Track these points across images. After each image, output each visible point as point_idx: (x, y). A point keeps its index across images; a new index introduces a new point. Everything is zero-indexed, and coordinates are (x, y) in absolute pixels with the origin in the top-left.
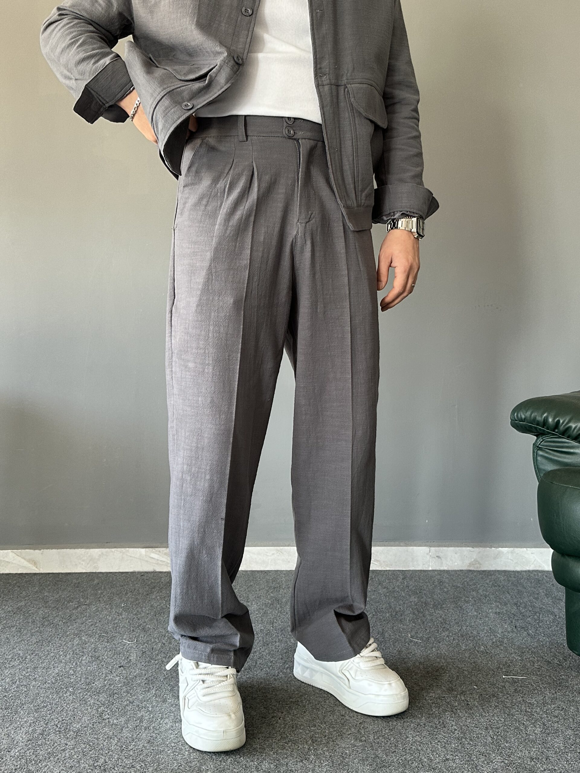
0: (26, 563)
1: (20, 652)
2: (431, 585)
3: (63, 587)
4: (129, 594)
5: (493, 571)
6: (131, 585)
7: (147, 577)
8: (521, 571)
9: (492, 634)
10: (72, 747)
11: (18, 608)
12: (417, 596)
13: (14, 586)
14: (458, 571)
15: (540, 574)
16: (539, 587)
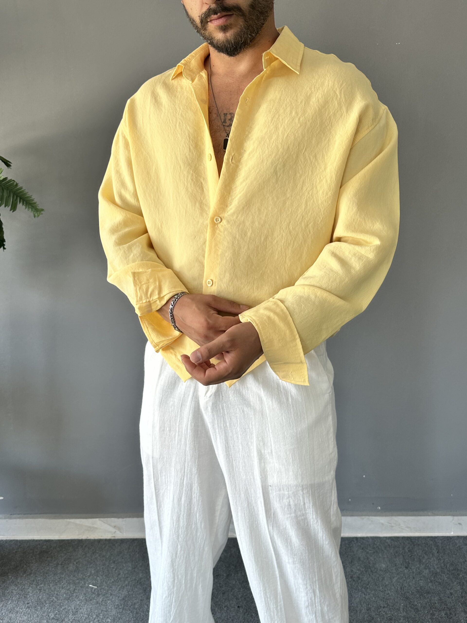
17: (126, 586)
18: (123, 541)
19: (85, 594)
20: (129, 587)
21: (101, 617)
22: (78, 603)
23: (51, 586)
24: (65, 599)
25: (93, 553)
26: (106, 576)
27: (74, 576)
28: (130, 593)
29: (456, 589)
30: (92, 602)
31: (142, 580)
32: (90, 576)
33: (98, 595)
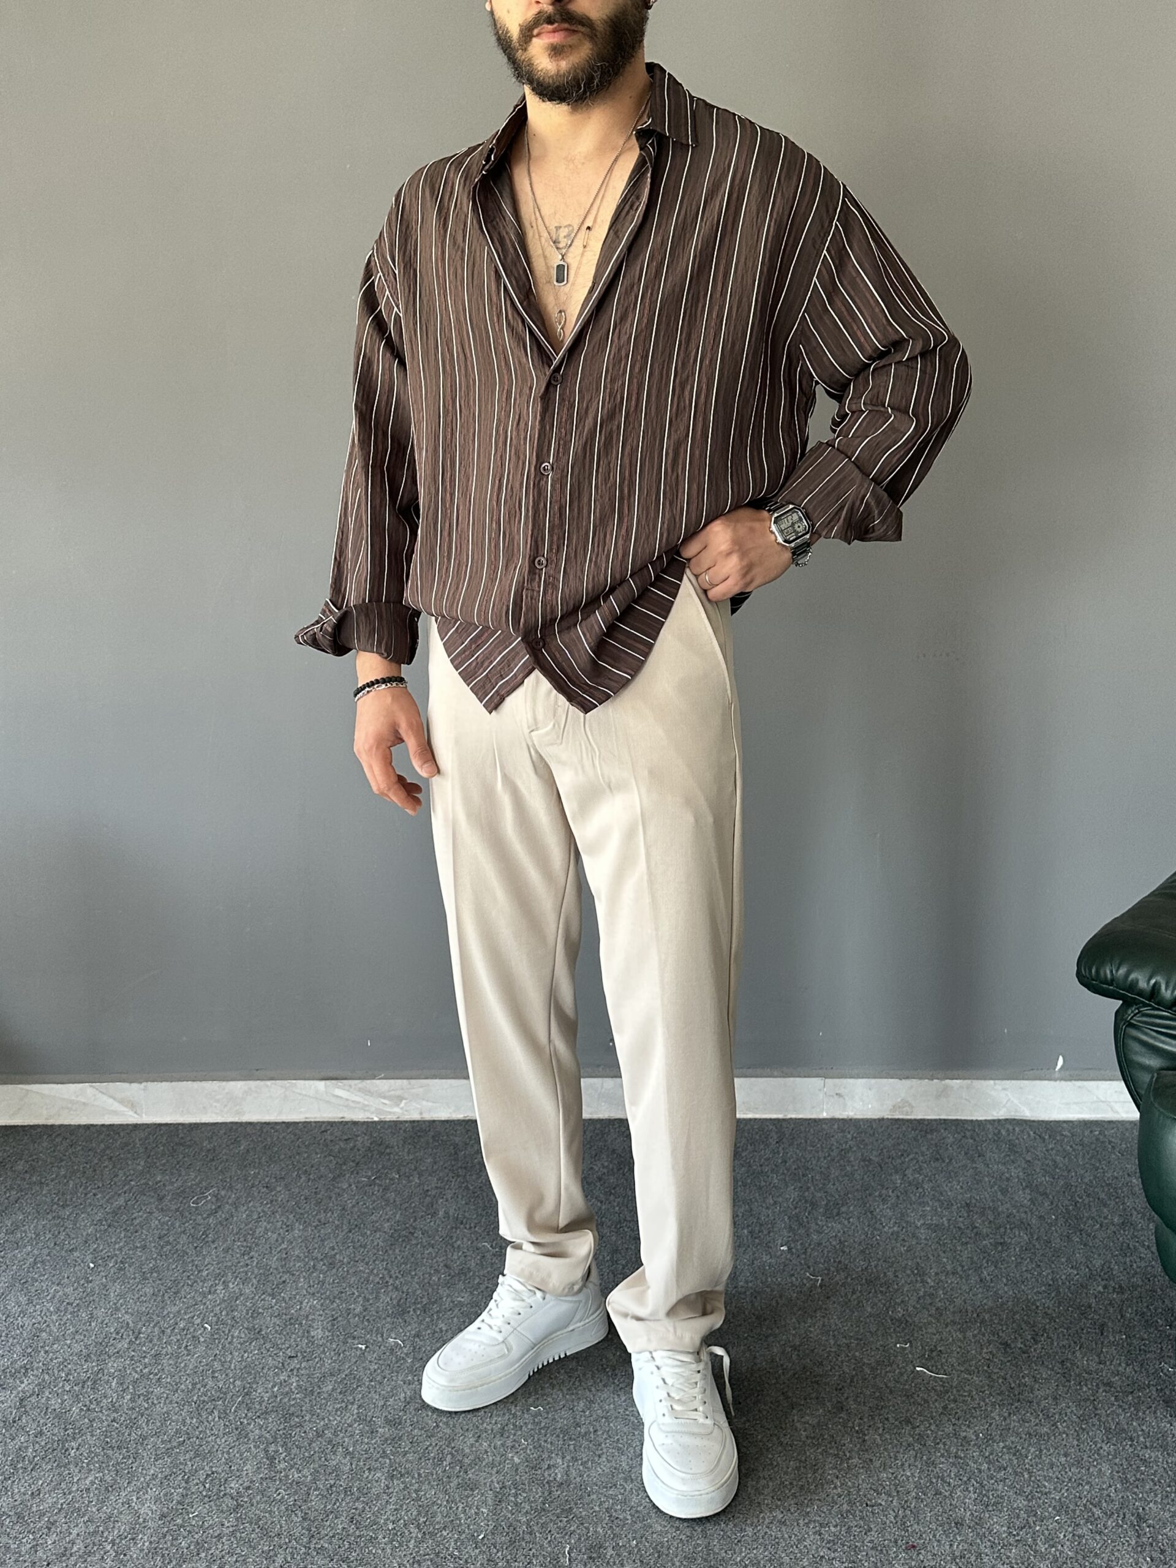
1: (127, 1317)
2: (825, 1158)
3: (186, 1159)
4: (303, 1178)
5: (935, 1120)
6: (306, 1155)
7: (332, 1134)
8: (986, 1120)
9: (919, 1279)
10: (231, 1529)
11: (115, 1213)
12: (799, 1185)
13: (102, 1156)
14: (875, 1120)
15: (1017, 1129)
16: (1013, 1162)
17: (125, 1193)
26: (87, 1178)
27: (24, 1179)
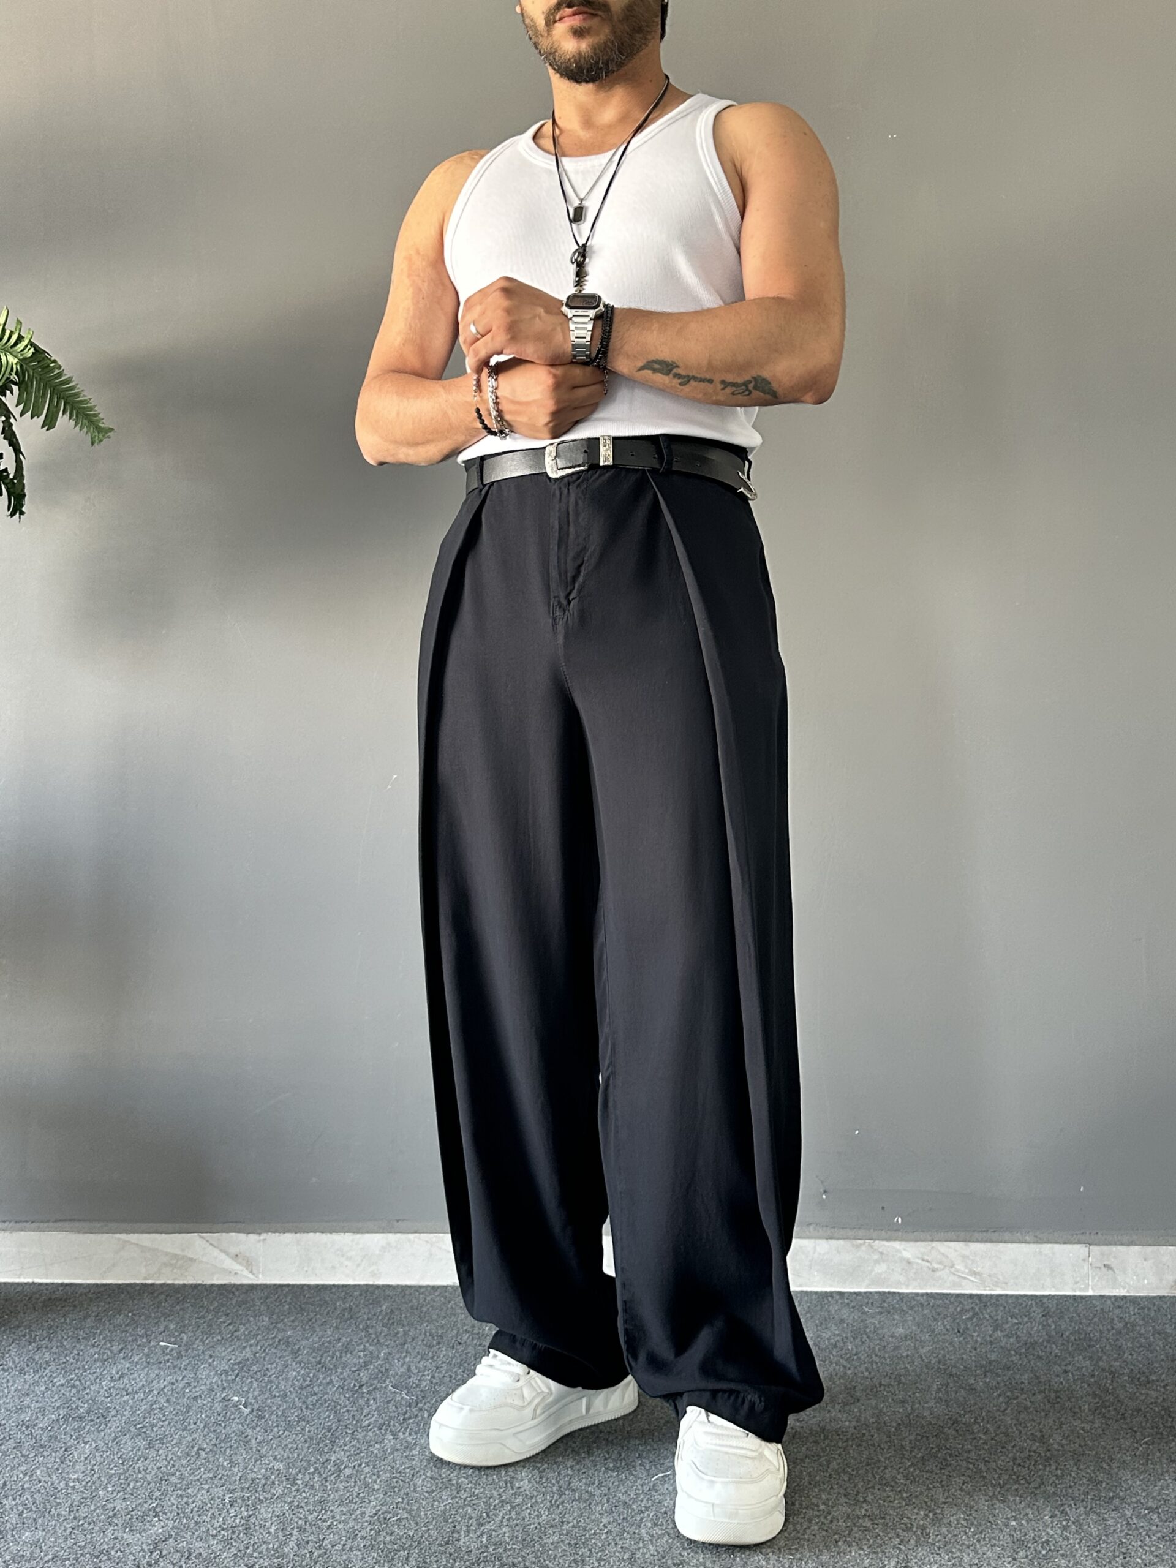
0: (229, 1263)
18: (252, 1287)
19: (148, 1356)
20: (259, 1348)
21: (181, 1386)
22: (127, 1366)
23: (65, 1343)
24: (96, 1361)
25: (178, 1303)
28: (258, 1355)
29: (1077, 1365)
30: (161, 1365)
31: (290, 1339)
32: (164, 1331)
33: (180, 1356)
